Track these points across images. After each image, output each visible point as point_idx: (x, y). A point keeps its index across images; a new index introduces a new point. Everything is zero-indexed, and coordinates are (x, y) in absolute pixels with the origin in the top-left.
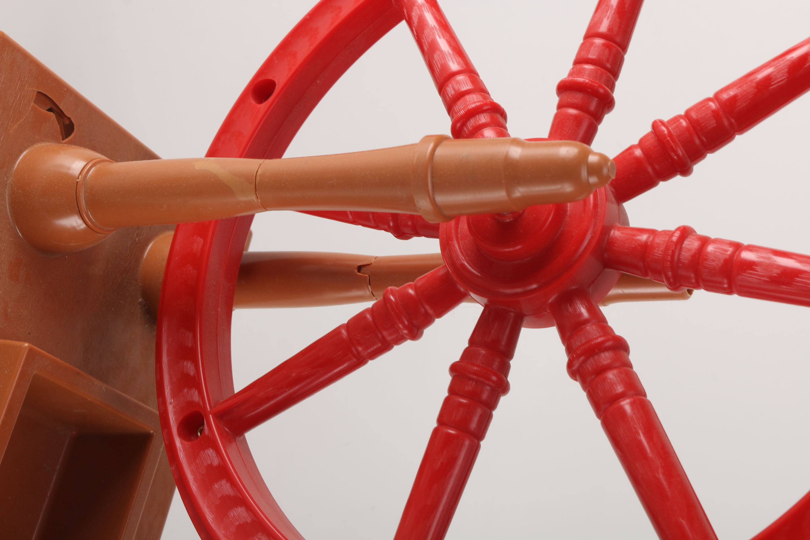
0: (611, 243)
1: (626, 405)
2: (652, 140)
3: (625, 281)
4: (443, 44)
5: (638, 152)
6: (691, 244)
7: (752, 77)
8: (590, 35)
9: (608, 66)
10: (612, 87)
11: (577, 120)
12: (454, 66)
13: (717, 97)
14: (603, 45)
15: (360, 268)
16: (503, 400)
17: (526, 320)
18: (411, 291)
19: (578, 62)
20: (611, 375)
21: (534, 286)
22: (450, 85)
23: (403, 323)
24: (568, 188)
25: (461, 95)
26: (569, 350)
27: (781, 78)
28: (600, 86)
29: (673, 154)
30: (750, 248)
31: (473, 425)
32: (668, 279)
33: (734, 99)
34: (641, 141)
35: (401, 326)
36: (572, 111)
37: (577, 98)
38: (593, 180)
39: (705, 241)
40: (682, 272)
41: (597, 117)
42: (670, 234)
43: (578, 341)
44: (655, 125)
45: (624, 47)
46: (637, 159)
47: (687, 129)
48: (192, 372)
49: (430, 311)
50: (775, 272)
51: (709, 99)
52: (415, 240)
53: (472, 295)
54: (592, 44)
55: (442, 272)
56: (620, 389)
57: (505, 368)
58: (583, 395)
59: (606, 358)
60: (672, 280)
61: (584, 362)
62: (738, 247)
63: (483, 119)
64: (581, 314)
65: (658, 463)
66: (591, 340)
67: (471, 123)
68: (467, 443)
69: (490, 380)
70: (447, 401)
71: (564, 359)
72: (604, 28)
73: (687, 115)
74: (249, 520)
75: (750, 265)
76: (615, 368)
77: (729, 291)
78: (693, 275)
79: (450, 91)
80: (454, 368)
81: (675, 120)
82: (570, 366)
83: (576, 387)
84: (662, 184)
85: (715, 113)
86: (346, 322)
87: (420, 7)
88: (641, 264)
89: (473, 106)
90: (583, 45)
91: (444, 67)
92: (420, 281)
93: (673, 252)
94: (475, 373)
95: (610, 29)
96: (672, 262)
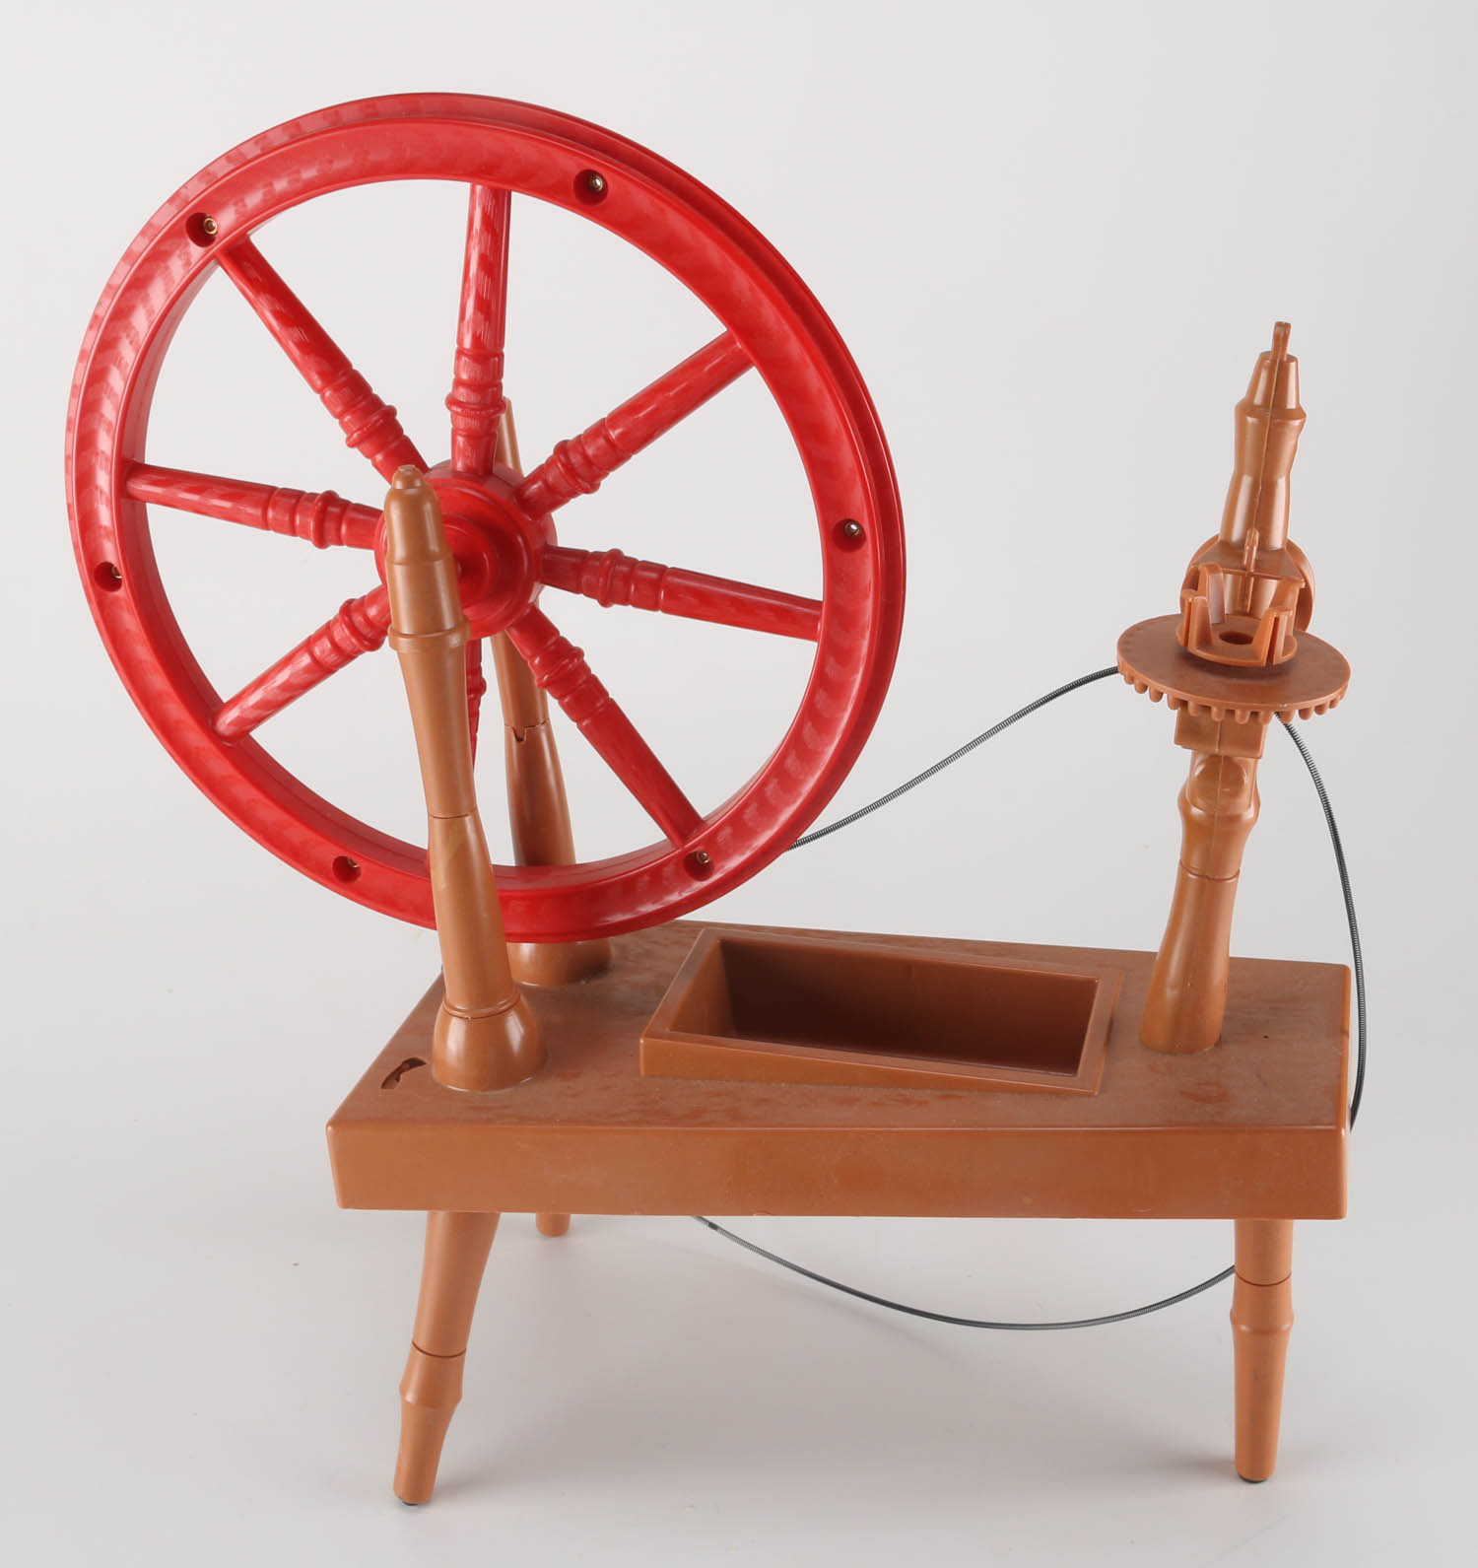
0: (468, 469)
1: (614, 434)
2: (367, 445)
3: (501, 458)
4: (282, 677)
5: (379, 457)
6: (463, 395)
7: (299, 359)
8: (265, 524)
9: (294, 501)
10: (313, 495)
11: (351, 523)
12: (306, 660)
13: (319, 391)
14: (274, 508)
15: (519, 740)
16: (627, 553)
17: (550, 543)
18: (537, 661)
19: (293, 532)
20: (590, 451)
21: (520, 539)
22: (326, 659)
23: (568, 664)
24: (428, 507)
25: (336, 647)
26: (573, 494)
27: (297, 333)
28: (316, 505)
29: (378, 424)
30: (460, 341)
31: (654, 575)
32: (494, 413)
33: (322, 374)
34: (367, 457)
35: (570, 666)
36: (344, 529)
37: (330, 526)
38: (418, 483)
39: (458, 383)
40: (489, 400)
41: (345, 505)
42: (454, 415)
43: (564, 486)
44: (352, 445)
45: (272, 490)
46: (387, 457)
47: (353, 413)
48: (647, 878)
49: (553, 640)
50: (481, 317)
51: (323, 397)
52: (485, 675)
53: (531, 600)
54: (275, 519)
55: (514, 632)
56: (601, 441)
57: (597, 556)
58: (613, 475)
59: (576, 459)
60: (497, 409)
61: (583, 479)
62: (460, 352)
63: (358, 619)
64: (539, 488)
65: (660, 397)
66: (560, 472)
67: (365, 630)
68: (670, 578)
69: (609, 567)
70: (636, 605)
71: (583, 497)
72: (258, 512)
73: (339, 416)
74: (776, 781)
75: (476, 340)
76: (583, 448)
77: (501, 356)
78: (490, 390)
79: (332, 658)
80: (605, 602)
81: (344, 426)
82: (587, 491)
83: (606, 483)
84: (406, 433)
85: (336, 389)
86: (575, 724)
87: (243, 711)
88: (485, 439)
89: (346, 630)
90: (275, 530)
91: (307, 670)
92: (524, 652)
93: (472, 409)
94: (606, 580)
95: (256, 505)
96: (481, 410)
